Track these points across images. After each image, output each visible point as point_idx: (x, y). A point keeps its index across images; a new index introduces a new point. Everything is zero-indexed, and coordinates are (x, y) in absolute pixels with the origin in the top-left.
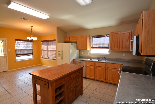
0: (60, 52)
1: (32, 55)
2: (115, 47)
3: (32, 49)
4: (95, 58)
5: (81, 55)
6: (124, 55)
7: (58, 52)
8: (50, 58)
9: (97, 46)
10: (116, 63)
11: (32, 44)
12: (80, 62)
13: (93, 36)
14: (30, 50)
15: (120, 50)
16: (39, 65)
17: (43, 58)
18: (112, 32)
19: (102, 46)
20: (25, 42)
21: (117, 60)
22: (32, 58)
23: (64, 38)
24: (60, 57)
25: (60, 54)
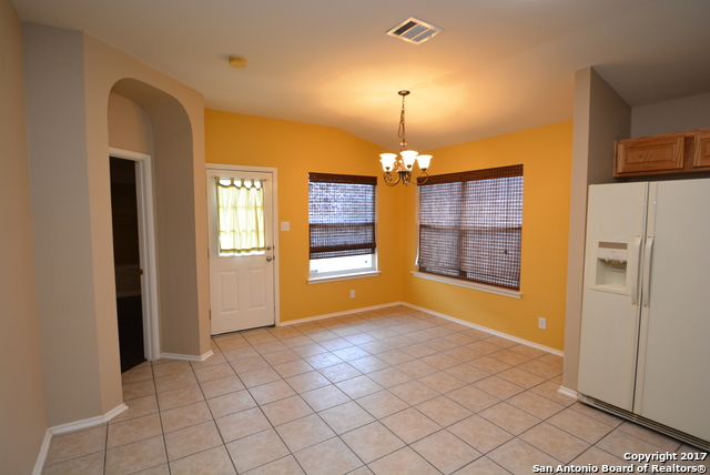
0: (624, 246)
1: (373, 252)
3: (373, 224)
7: (602, 245)
8: (469, 276)
11: (374, 198)
14: (366, 225)
16: (398, 303)
17: (422, 270)
20: (349, 186)
22: (369, 265)
23: (621, 147)
24: (622, 286)
25: (621, 266)
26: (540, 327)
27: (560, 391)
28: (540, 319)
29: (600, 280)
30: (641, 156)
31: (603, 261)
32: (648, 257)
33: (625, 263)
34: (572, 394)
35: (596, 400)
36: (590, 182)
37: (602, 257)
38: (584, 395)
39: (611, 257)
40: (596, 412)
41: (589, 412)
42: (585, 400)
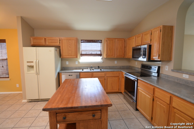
0: (32, 62)
2: (111, 55)
4: (86, 67)
5: (64, 66)
6: (116, 62)
7: (28, 62)
9: (87, 53)
10: (115, 70)
12: (71, 75)
13: (81, 40)
15: (115, 57)
18: (107, 38)
19: (93, 53)
21: (110, 68)
23: (32, 38)
24: (33, 71)
25: (32, 67)
26: (17, 87)
27: (23, 101)
28: (17, 84)
29: (28, 71)
30: (36, 41)
31: (28, 66)
32: (38, 64)
33: (33, 66)
34: (26, 101)
35: (32, 100)
36: (23, 47)
37: (28, 65)
38: (28, 100)
39: (30, 65)
40: (31, 102)
41: (30, 103)
42: (29, 101)
